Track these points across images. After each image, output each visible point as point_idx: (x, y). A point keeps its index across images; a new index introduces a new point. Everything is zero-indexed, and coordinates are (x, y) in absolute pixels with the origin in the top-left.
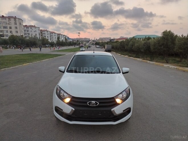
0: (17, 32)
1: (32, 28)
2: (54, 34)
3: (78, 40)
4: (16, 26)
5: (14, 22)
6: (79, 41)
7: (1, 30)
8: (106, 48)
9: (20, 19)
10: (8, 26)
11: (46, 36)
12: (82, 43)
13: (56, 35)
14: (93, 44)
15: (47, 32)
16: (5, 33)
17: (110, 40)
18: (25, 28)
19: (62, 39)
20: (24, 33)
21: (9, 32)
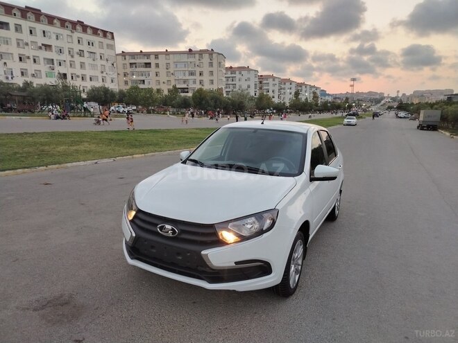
0: (212, 82)
1: (243, 72)
2: (288, 84)
3: (347, 99)
4: (211, 69)
5: (209, 61)
6: (350, 100)
7: (184, 78)
8: (421, 119)
9: (219, 54)
10: (198, 70)
11: (271, 88)
12: (359, 105)
13: (293, 86)
14: (390, 108)
15: (274, 80)
16: (191, 86)
17: (446, 97)
18: (229, 72)
19: (306, 96)
20: (224, 83)
21: (198, 82)
